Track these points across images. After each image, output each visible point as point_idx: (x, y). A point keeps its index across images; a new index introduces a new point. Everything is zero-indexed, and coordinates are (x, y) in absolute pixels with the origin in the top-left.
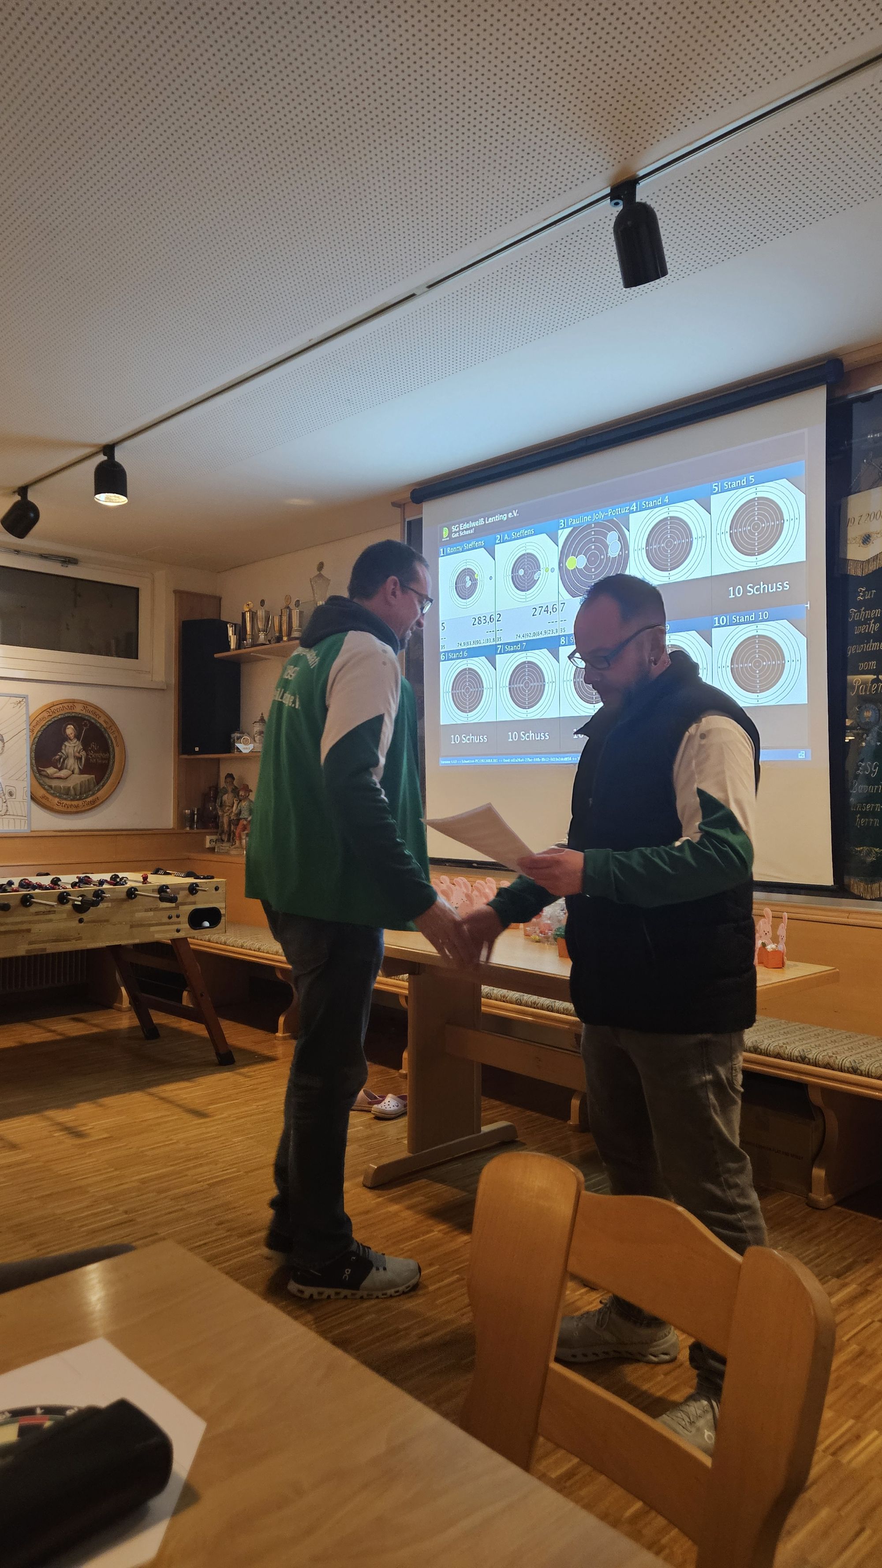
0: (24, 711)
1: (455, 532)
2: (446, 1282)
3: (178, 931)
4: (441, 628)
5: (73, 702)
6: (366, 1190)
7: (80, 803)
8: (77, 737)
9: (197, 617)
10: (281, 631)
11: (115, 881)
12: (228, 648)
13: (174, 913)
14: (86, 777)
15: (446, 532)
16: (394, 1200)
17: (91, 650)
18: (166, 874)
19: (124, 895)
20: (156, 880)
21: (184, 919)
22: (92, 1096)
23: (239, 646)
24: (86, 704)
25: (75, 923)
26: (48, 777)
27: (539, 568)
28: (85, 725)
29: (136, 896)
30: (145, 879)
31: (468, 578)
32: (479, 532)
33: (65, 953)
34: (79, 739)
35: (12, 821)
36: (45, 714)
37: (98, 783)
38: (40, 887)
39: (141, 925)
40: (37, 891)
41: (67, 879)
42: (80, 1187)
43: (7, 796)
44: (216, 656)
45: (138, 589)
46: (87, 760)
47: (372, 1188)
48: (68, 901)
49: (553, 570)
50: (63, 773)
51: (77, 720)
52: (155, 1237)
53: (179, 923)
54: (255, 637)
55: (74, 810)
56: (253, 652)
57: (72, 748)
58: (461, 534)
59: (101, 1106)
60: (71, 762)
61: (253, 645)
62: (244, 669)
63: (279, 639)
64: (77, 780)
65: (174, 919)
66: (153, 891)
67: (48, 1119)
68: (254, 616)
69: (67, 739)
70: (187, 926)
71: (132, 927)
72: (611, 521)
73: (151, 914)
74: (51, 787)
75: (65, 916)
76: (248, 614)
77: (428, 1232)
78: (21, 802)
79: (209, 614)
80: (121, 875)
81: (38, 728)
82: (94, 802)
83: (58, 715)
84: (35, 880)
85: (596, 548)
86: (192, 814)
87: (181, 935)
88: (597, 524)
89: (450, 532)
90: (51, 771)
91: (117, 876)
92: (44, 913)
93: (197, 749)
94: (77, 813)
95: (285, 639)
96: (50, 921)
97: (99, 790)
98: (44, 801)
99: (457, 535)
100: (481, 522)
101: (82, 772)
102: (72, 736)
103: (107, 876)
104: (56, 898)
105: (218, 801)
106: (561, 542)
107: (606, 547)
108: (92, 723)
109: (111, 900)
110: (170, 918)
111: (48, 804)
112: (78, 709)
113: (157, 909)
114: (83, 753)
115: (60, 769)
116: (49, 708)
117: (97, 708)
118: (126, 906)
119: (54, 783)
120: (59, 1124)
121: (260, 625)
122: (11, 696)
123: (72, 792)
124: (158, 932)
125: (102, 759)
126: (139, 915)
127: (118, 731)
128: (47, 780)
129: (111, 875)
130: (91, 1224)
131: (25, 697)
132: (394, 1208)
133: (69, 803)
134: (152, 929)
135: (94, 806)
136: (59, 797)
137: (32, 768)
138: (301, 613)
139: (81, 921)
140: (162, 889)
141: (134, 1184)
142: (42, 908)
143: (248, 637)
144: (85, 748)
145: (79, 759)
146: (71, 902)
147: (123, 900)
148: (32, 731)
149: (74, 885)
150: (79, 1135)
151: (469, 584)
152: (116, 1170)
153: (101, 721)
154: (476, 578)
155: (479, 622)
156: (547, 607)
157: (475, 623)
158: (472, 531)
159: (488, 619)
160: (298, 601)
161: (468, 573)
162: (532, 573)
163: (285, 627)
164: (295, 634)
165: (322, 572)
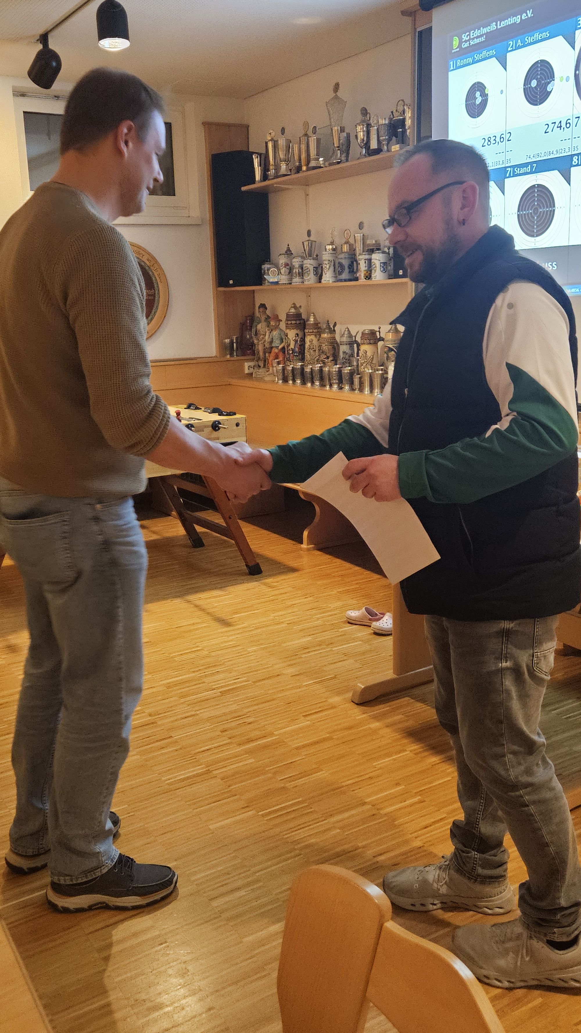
1: (466, 41)
9: (227, 149)
10: (300, 160)
12: (254, 180)
15: (456, 42)
16: (378, 717)
23: (265, 177)
27: (552, 77)
31: (478, 94)
32: (490, 39)
44: (245, 188)
47: (359, 704)
49: (568, 79)
54: (277, 168)
56: (277, 183)
58: (472, 43)
61: (277, 176)
62: (271, 200)
63: (299, 169)
86: (232, 343)
89: (461, 42)
93: (231, 282)
95: (304, 168)
99: (467, 45)
100: (493, 27)
105: (254, 330)
106: (578, 45)
121: (282, 155)
132: (375, 725)
138: (318, 141)
143: (272, 168)
151: (479, 100)
154: (486, 92)
155: (489, 143)
156: (560, 122)
157: (486, 144)
158: (483, 39)
159: (498, 139)
160: (315, 127)
161: (479, 87)
162: (546, 83)
163: (304, 156)
164: (313, 164)
165: (338, 93)
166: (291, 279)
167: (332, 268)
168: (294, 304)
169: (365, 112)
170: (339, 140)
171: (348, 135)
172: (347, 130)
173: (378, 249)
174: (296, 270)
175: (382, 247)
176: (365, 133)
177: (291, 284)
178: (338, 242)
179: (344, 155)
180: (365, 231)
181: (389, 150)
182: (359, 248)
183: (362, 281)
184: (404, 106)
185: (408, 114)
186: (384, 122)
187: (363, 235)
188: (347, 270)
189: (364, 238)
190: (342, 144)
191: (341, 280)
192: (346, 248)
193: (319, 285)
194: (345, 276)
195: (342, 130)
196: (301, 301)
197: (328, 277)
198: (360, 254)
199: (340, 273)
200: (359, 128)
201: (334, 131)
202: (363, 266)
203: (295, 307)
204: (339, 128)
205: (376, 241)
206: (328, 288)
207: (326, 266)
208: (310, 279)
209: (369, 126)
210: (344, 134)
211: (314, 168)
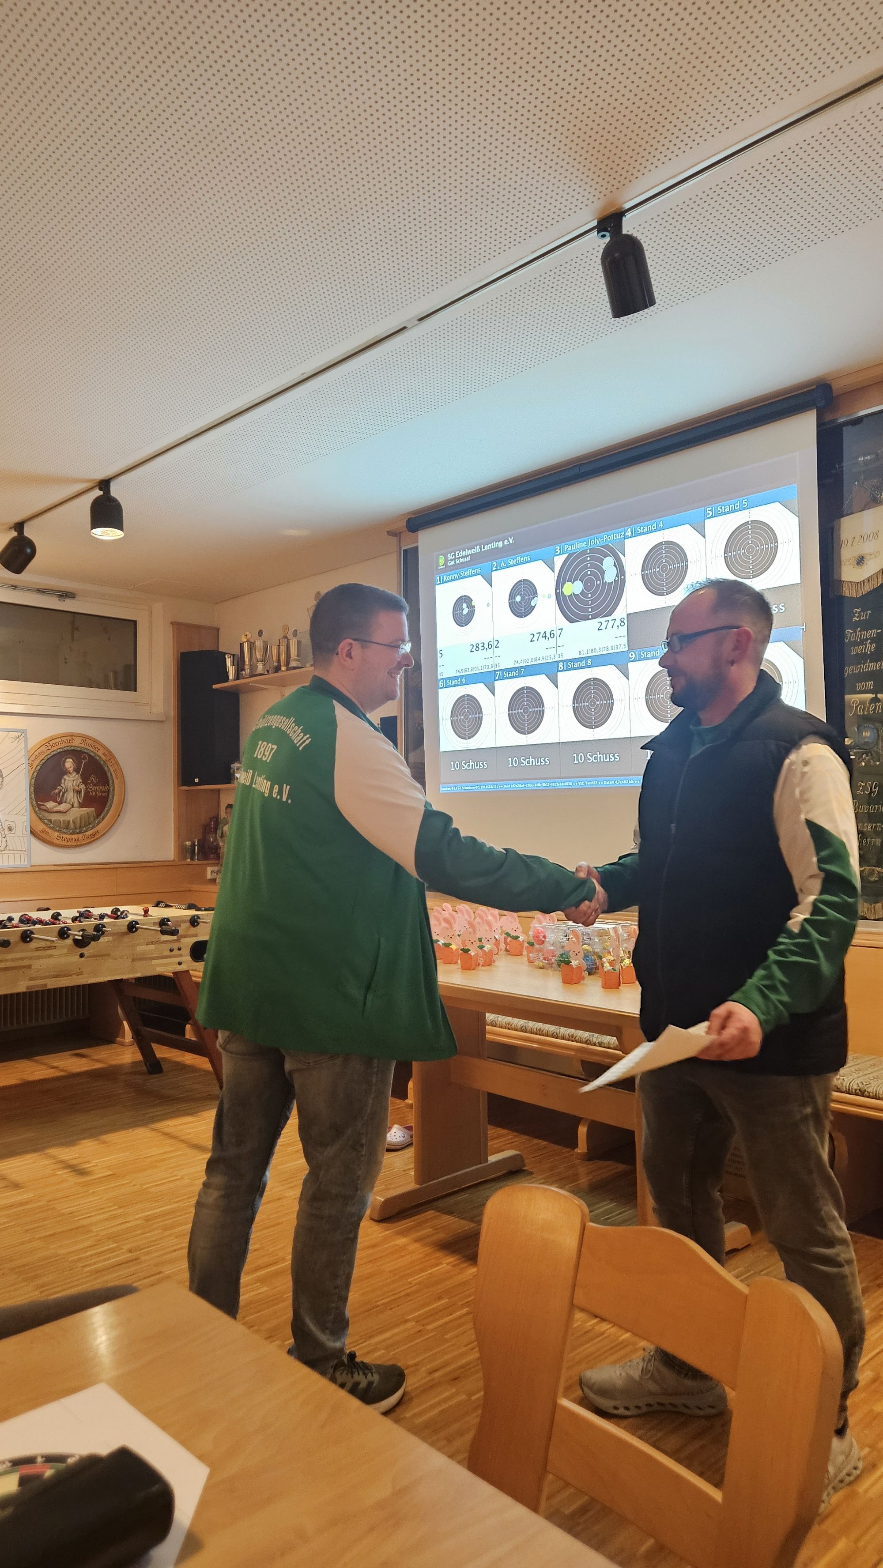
0: (23, 745)
1: (452, 560)
2: (455, 1315)
3: (180, 964)
4: (439, 655)
5: (72, 735)
6: (373, 1224)
7: (80, 836)
8: (77, 770)
9: (195, 648)
10: (279, 660)
11: (116, 914)
12: (226, 679)
13: (175, 946)
14: (85, 810)
15: (442, 560)
16: (402, 1233)
17: (90, 684)
18: (167, 906)
19: (125, 929)
20: (158, 913)
21: (186, 951)
22: (93, 1133)
23: (238, 676)
24: (85, 738)
25: (76, 958)
26: (47, 811)
27: (535, 594)
28: (85, 758)
29: (137, 929)
30: (146, 911)
31: (464, 606)
32: (475, 559)
33: (67, 988)
34: (78, 773)
35: (12, 856)
36: (44, 748)
37: (98, 815)
38: (40, 922)
39: (142, 958)
40: (37, 926)
41: (68, 914)
42: (84, 1226)
43: (7, 832)
44: (215, 687)
45: (135, 622)
46: (86, 793)
47: (380, 1221)
48: (68, 936)
49: (549, 596)
50: (63, 807)
51: (76, 754)
52: (160, 1276)
53: (181, 956)
54: (253, 667)
55: (75, 843)
57: (71, 781)
58: (458, 562)
59: (104, 1142)
60: (71, 796)
62: (243, 698)
63: (277, 669)
64: (77, 813)
65: (176, 952)
66: (155, 924)
67: (51, 1157)
68: (252, 646)
69: (66, 772)
70: (189, 958)
71: (133, 960)
72: (606, 547)
73: (152, 947)
74: (50, 821)
75: (65, 951)
76: (246, 646)
78: (21, 839)
79: (208, 646)
80: (122, 908)
81: (37, 762)
82: (94, 835)
83: (57, 748)
84: (35, 915)
85: (593, 573)
86: (193, 845)
87: (183, 967)
88: (593, 550)
89: (446, 561)
90: (50, 805)
91: (118, 910)
92: (45, 949)
93: (197, 780)
94: (77, 846)
95: (283, 668)
96: (51, 956)
97: (99, 823)
98: (43, 835)
99: (453, 563)
100: (477, 550)
101: (81, 805)
102: (71, 770)
103: (108, 910)
104: (56, 933)
105: (219, 833)
106: (557, 568)
107: (603, 572)
108: (89, 756)
109: (111, 934)
110: (171, 950)
111: (46, 837)
112: (77, 743)
113: (158, 942)
114: (83, 787)
115: (60, 803)
116: (48, 742)
117: (95, 741)
118: (127, 939)
119: (54, 817)
120: (62, 1162)
121: (259, 655)
122: (9, 731)
123: (72, 825)
124: (159, 965)
125: (103, 792)
126: (141, 949)
127: (118, 764)
128: (46, 814)
129: (111, 908)
130: (95, 1263)
131: (23, 732)
132: (402, 1241)
133: (69, 837)
134: (154, 962)
135: (94, 839)
136: (58, 831)
137: (31, 803)
138: (299, 643)
139: (82, 956)
140: (163, 922)
141: (139, 1222)
142: (42, 944)
144: (84, 782)
145: (79, 792)
146: (71, 937)
147: (124, 934)
148: (31, 765)
149: (74, 919)
150: (82, 1172)
151: (465, 611)
152: (120, 1207)
153: (100, 753)
154: (473, 605)
155: (480, 650)
156: (545, 633)
157: (474, 650)
158: (468, 559)
160: (295, 630)
161: (465, 600)
162: (530, 599)
163: (283, 657)
164: (293, 664)
211: (295, 668)
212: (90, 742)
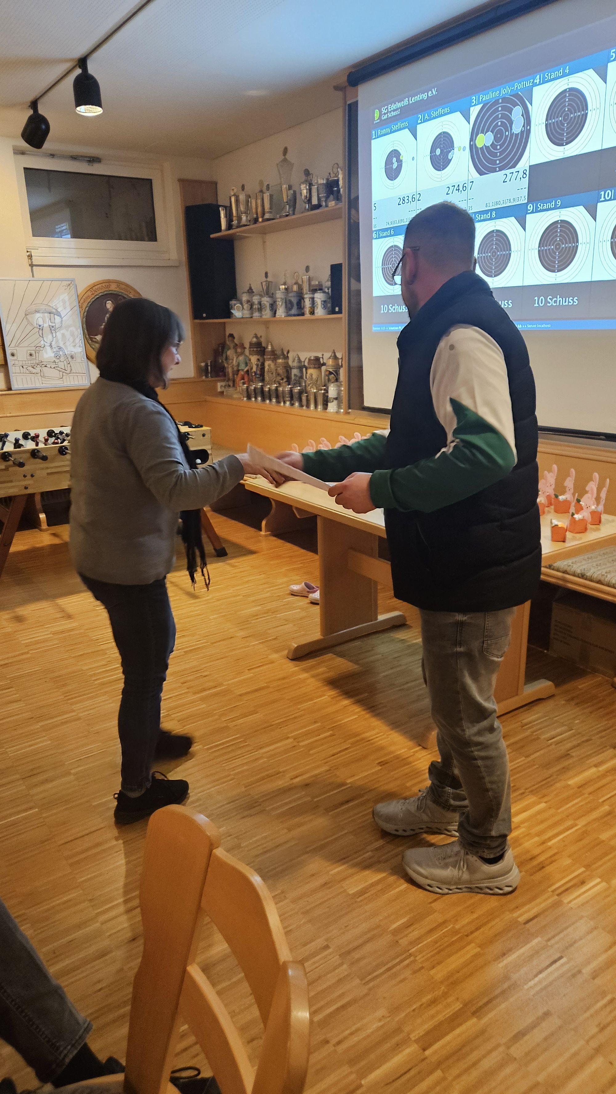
0: (73, 291)
1: (385, 114)
4: (373, 208)
5: (109, 282)
6: (288, 661)
9: (199, 202)
10: (257, 214)
12: (219, 230)
15: (376, 115)
23: (230, 227)
24: (119, 283)
27: (452, 146)
31: (394, 159)
32: (404, 112)
36: (89, 293)
43: (69, 359)
44: (212, 236)
45: (152, 181)
47: (292, 659)
49: (464, 149)
54: (239, 219)
56: (240, 232)
61: (239, 226)
62: (237, 244)
63: (256, 221)
68: (237, 201)
69: (108, 311)
72: (516, 96)
76: (233, 199)
77: (321, 696)
78: (80, 363)
79: (209, 201)
81: (86, 304)
83: (99, 293)
85: (503, 124)
86: (207, 365)
88: (504, 100)
90: (99, 338)
93: (205, 315)
95: (260, 220)
99: (385, 117)
100: (406, 102)
102: (111, 308)
105: (225, 355)
106: (472, 120)
107: (511, 122)
112: (113, 287)
116: (92, 288)
117: (127, 285)
121: (242, 208)
122: (62, 280)
128: (96, 345)
131: (73, 280)
137: (85, 336)
138: (271, 196)
143: (234, 219)
151: (395, 165)
154: (401, 159)
155: (404, 202)
156: (459, 186)
157: (401, 203)
158: (398, 112)
159: (410, 199)
160: (268, 185)
161: (395, 154)
162: (447, 151)
163: (260, 209)
164: (267, 216)
165: (287, 157)
166: (252, 313)
167: (284, 304)
168: (256, 334)
169: (307, 173)
170: (288, 197)
171: (295, 192)
172: (294, 189)
173: (321, 289)
174: (256, 306)
175: (324, 288)
176: (308, 191)
177: (252, 317)
178: (290, 281)
179: (291, 209)
180: (311, 273)
181: (327, 206)
182: (306, 288)
183: (307, 315)
184: (337, 168)
185: (341, 176)
186: (322, 182)
187: (309, 277)
188: (295, 307)
189: (310, 280)
190: (290, 200)
191: (291, 315)
192: (295, 288)
193: (274, 319)
194: (294, 311)
195: (290, 188)
196: (261, 332)
197: (281, 312)
198: (307, 294)
199: (290, 309)
200: (303, 186)
201: (283, 189)
202: (307, 303)
203: (256, 336)
204: (287, 186)
205: (319, 282)
206: (281, 321)
207: (279, 303)
208: (267, 314)
209: (311, 185)
210: (292, 192)
211: (268, 220)
212: (123, 287)
